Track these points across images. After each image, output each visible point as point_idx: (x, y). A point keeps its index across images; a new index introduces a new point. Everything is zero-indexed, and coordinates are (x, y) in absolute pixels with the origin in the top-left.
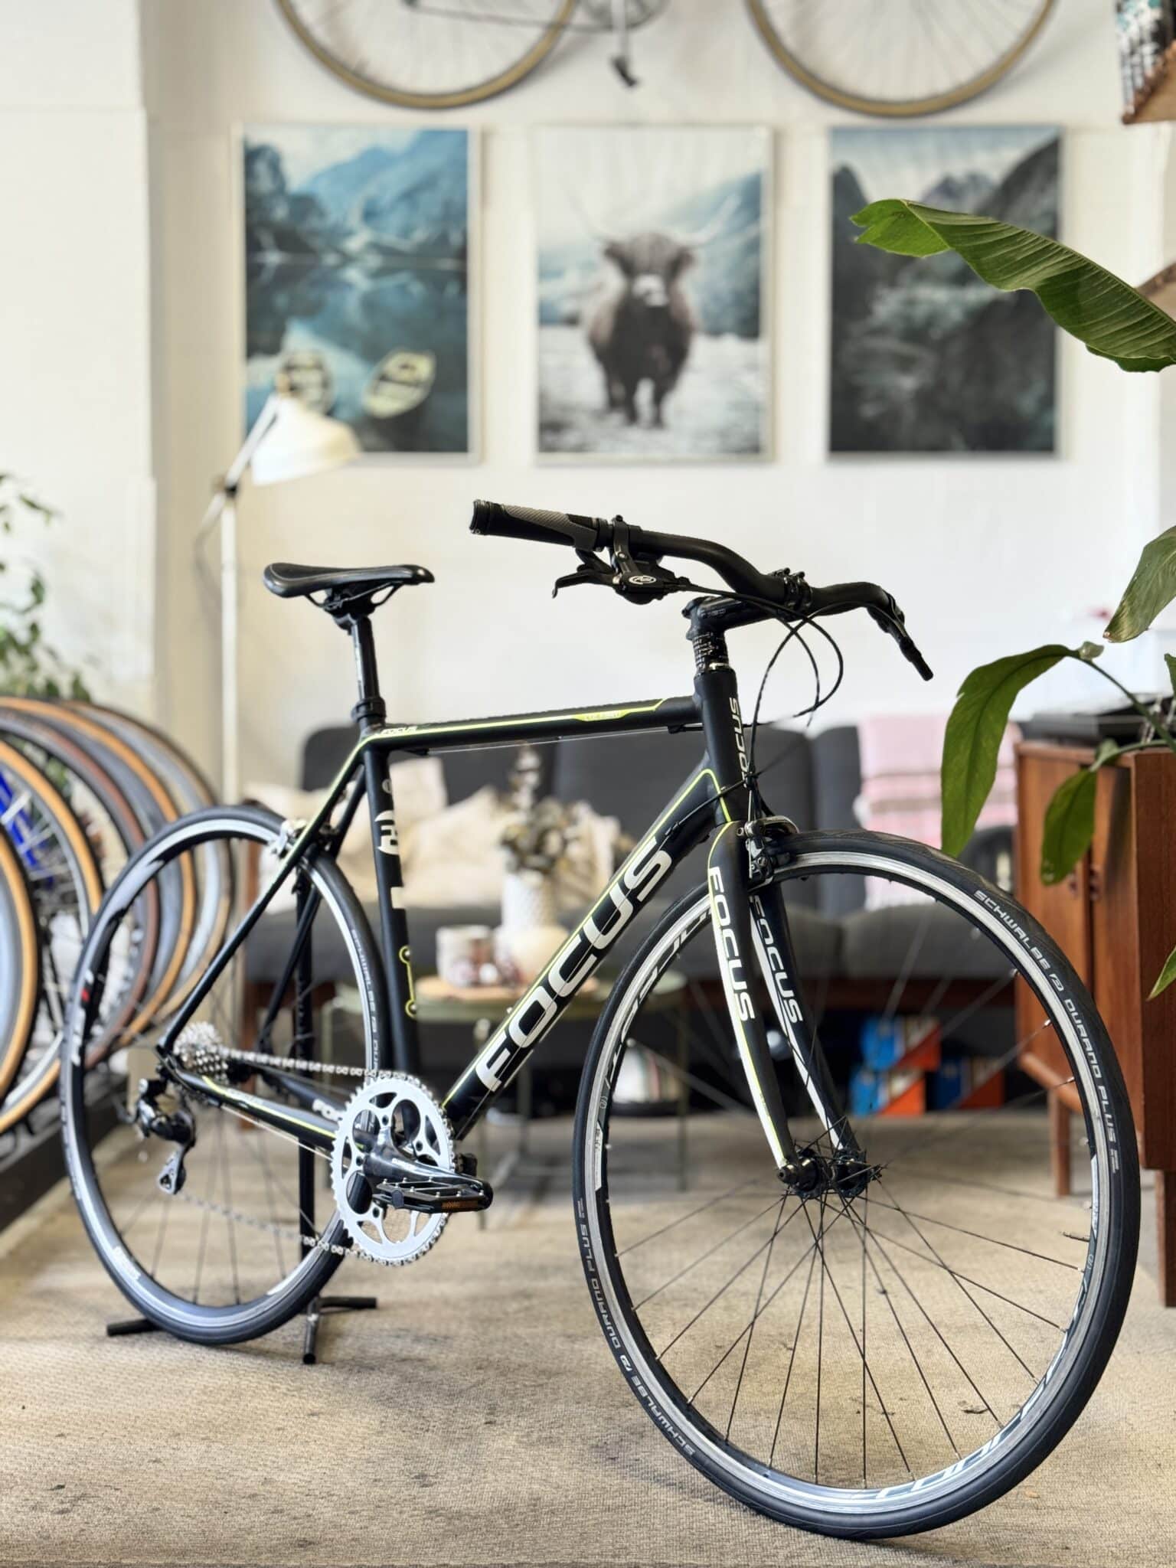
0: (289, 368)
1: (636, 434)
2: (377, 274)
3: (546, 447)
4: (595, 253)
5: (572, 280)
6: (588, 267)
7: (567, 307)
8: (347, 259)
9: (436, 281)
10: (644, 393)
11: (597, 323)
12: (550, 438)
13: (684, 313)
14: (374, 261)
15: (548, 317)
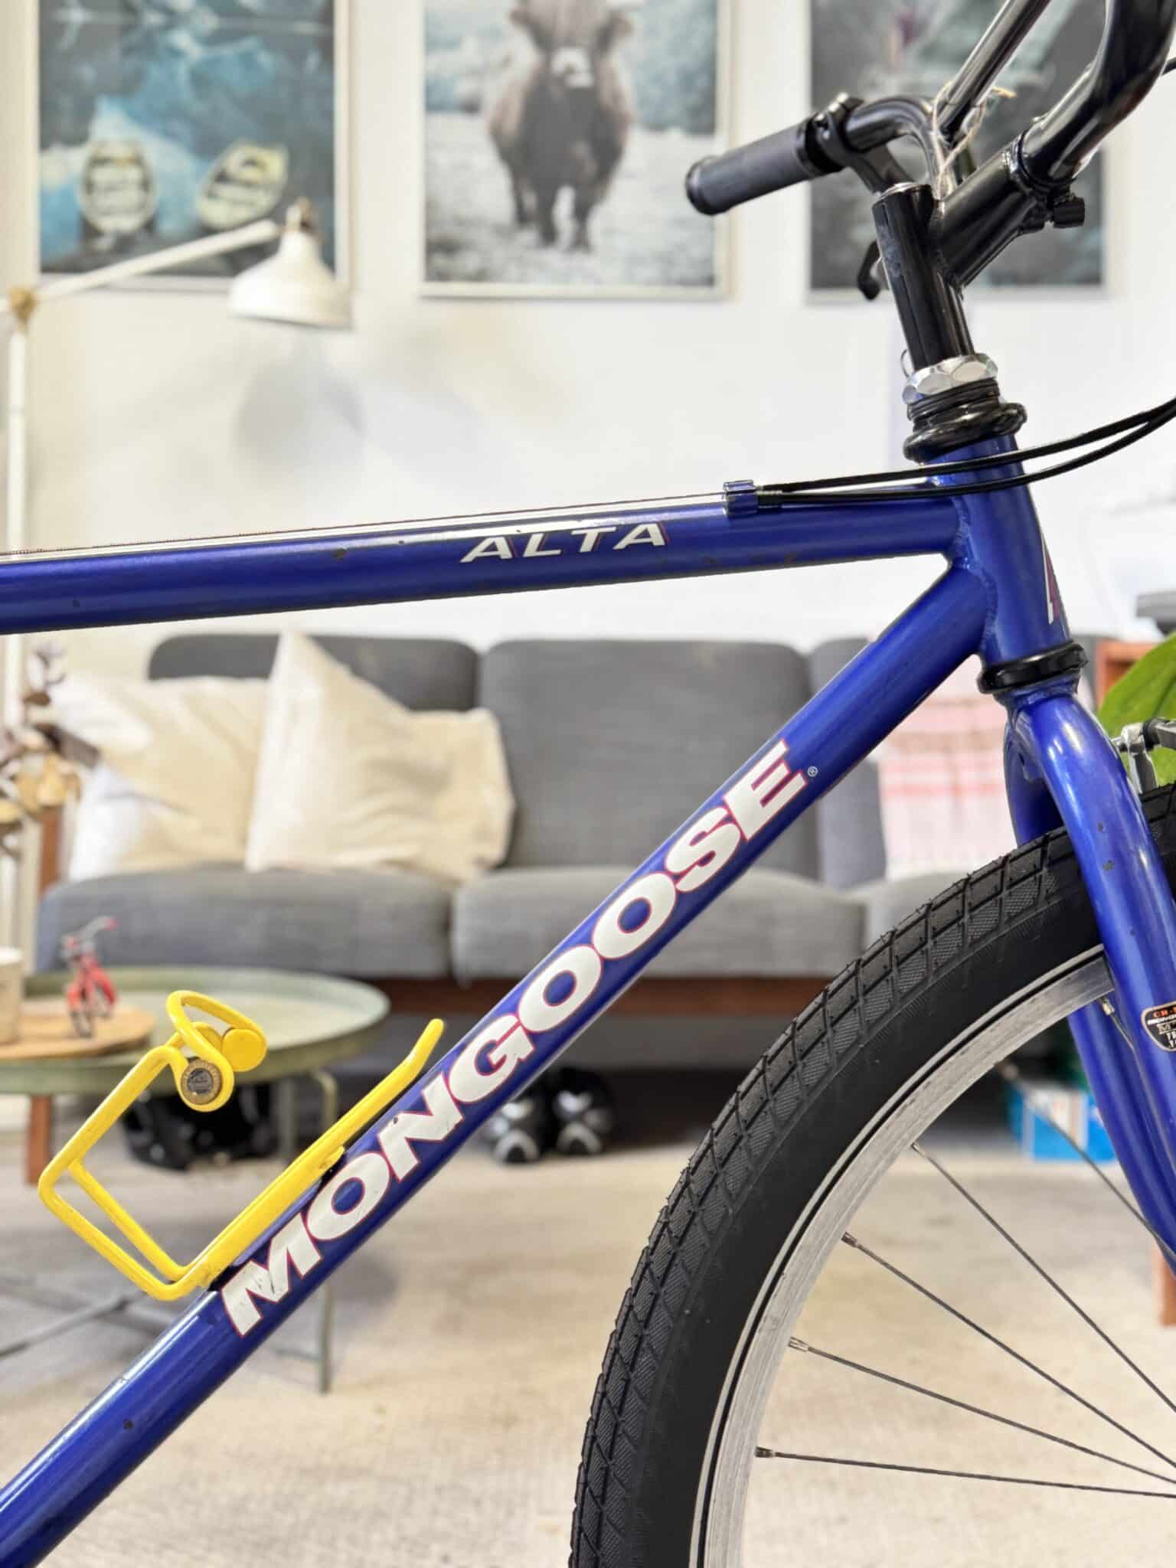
0: (98, 162)
1: (553, 258)
2: (212, 40)
3: (436, 275)
4: (502, 21)
5: (470, 52)
6: (493, 35)
7: (463, 89)
8: (173, 18)
9: (294, 52)
10: (565, 203)
11: (503, 107)
12: (440, 261)
13: (617, 97)
14: (209, 22)
15: (436, 102)
